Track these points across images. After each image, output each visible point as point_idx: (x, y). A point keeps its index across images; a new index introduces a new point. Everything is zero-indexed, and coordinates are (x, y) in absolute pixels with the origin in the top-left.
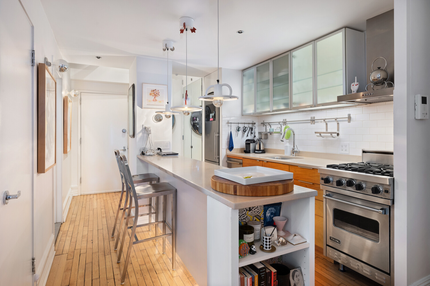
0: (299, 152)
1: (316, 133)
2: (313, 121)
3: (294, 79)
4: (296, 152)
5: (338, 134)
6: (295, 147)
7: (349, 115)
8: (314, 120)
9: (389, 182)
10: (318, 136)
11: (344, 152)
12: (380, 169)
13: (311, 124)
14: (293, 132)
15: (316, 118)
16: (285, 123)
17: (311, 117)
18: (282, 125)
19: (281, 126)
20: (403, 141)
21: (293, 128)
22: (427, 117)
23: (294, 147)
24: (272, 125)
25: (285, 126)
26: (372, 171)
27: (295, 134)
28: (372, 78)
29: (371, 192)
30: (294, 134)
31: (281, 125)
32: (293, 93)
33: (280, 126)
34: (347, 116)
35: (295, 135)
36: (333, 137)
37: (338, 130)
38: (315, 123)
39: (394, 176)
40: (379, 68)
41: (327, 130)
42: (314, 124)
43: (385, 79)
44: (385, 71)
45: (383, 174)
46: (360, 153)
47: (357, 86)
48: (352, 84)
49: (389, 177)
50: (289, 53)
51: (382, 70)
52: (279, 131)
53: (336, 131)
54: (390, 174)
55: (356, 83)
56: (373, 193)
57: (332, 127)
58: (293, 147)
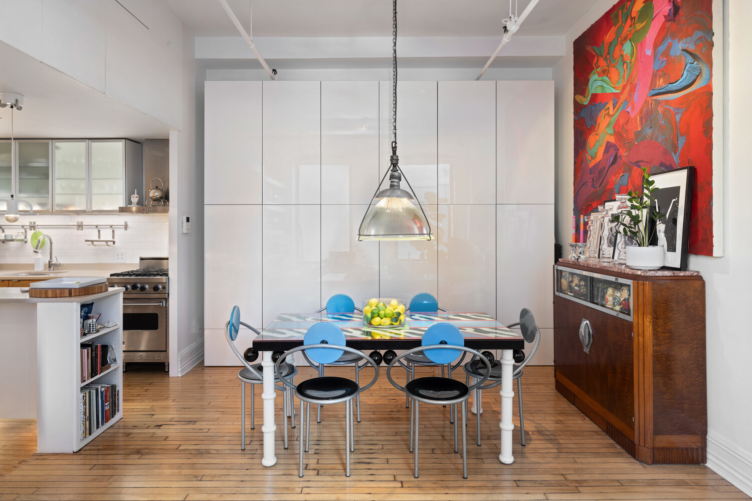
0: (60, 264)
1: (86, 241)
2: (80, 226)
3: (56, 175)
4: (56, 265)
5: (114, 243)
6: (54, 258)
7: (126, 223)
8: (82, 226)
9: (166, 280)
10: (88, 245)
11: (120, 261)
12: (158, 272)
13: (78, 230)
14: (50, 240)
15: (84, 224)
16: (33, 227)
17: (78, 222)
18: (28, 231)
19: (26, 232)
20: (175, 249)
21: (50, 235)
22: (190, 232)
23: (51, 258)
24: (5, 228)
25: (33, 231)
26: (152, 274)
27: (53, 241)
28: (151, 195)
29: (153, 290)
30: (51, 243)
31: (25, 229)
32: (56, 192)
33: (24, 231)
34: (123, 224)
35: (53, 244)
36: (108, 245)
37: (113, 237)
38: (84, 230)
39: (169, 276)
40: (157, 187)
41: (99, 237)
42: (82, 230)
43: (161, 198)
44: (161, 190)
45: (161, 275)
46: (138, 261)
47: (137, 199)
48: (132, 196)
49: (165, 277)
50: (50, 142)
51: (159, 189)
52: (22, 237)
53: (111, 239)
54: (167, 275)
55: (136, 195)
56: (154, 291)
57: (106, 235)
58: (49, 259)
